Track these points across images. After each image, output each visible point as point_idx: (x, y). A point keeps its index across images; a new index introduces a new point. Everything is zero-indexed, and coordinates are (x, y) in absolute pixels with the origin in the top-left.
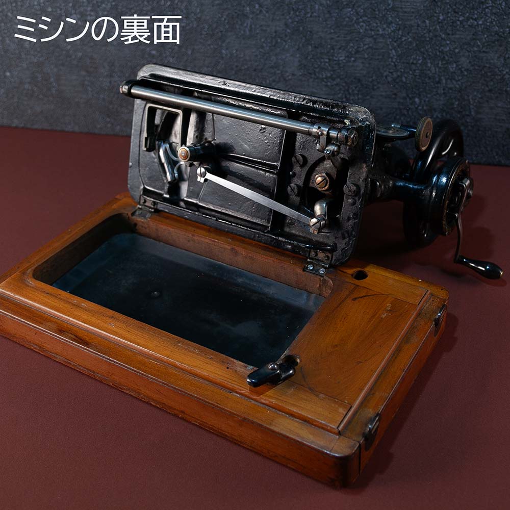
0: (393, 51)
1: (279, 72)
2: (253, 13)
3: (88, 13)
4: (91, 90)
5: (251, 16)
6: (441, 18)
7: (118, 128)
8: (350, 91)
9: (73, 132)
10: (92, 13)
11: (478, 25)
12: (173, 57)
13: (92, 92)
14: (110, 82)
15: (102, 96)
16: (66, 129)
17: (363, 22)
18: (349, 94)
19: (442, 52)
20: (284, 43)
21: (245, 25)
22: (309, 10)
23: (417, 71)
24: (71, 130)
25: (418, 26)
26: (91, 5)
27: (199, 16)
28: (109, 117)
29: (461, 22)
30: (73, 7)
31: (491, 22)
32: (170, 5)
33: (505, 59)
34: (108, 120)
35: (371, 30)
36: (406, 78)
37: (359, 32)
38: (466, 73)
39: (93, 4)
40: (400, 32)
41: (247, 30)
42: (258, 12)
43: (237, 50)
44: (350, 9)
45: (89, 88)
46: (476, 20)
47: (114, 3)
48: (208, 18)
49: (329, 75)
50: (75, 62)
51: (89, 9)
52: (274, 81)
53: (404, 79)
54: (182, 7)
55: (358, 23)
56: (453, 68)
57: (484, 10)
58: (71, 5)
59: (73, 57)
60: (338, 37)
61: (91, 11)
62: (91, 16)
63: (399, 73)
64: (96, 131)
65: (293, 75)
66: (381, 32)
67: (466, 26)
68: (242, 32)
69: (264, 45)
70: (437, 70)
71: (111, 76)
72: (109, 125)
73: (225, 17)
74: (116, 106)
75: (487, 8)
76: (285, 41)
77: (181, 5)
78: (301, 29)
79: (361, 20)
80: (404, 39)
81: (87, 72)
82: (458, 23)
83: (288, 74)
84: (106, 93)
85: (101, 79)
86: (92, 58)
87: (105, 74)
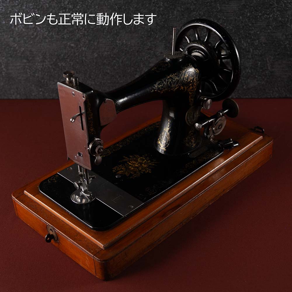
1: (153, 52)
4: (30, 71)
6: (249, 14)
7: (46, 95)
9: (16, 100)
11: (270, 17)
12: (85, 47)
13: (30, 72)
14: (43, 65)
15: (37, 75)
16: (11, 98)
19: (250, 34)
20: (156, 35)
22: (171, 15)
24: (14, 98)
25: (236, 20)
28: (41, 87)
29: (260, 16)
31: (277, 16)
33: (286, 36)
34: (40, 89)
38: (264, 45)
43: (126, 41)
44: (195, 13)
45: (28, 70)
46: (268, 15)
50: (19, 55)
52: (149, 57)
56: (256, 43)
57: (273, 9)
59: (18, 51)
64: (32, 97)
67: (263, 19)
68: (129, 29)
69: (143, 36)
70: (248, 44)
71: (44, 62)
72: (41, 93)
74: (46, 81)
75: (274, 7)
76: (156, 33)
78: (166, 25)
81: (28, 60)
83: (158, 53)
84: (40, 73)
85: (36, 64)
86: (31, 51)
87: (39, 61)
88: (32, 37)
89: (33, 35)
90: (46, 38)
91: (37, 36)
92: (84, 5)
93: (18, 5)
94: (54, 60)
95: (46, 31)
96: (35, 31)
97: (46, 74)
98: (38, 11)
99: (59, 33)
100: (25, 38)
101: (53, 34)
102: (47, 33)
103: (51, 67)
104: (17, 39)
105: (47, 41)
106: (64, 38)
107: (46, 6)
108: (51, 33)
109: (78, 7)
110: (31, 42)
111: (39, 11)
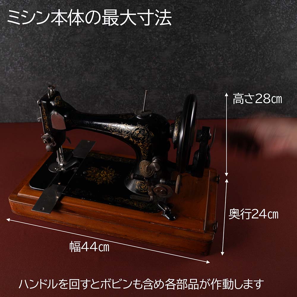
0: (158, 75)
1: (108, 87)
2: (96, 62)
3: (18, 67)
5: (95, 64)
6: (178, 59)
7: (31, 119)
8: (140, 93)
9: (9, 123)
10: (20, 68)
11: (193, 61)
12: (58, 85)
13: (18, 103)
14: (28, 98)
15: (23, 105)
16: (5, 122)
17: (145, 63)
18: (139, 94)
19: (178, 74)
20: (110, 75)
21: (93, 68)
22: (121, 60)
23: (168, 82)
24: (7, 122)
25: (169, 63)
26: (19, 64)
27: (71, 65)
28: (26, 114)
29: (187, 61)
30: (10, 65)
31: (199, 60)
33: (204, 75)
34: (26, 116)
35: (149, 66)
36: (164, 86)
37: (143, 68)
38: (189, 82)
39: (21, 64)
40: (161, 67)
41: (93, 70)
42: (98, 62)
43: (89, 79)
44: (139, 58)
45: (17, 102)
46: (192, 59)
47: (31, 63)
48: (75, 66)
49: (130, 87)
50: (11, 91)
51: (18, 65)
52: (105, 91)
53: (163, 86)
54: (64, 62)
55: (142, 64)
56: (183, 80)
57: (196, 55)
58: (9, 64)
59: (10, 88)
60: (134, 70)
61: (19, 66)
62: (19, 69)
63: (161, 84)
64: (20, 122)
65: (114, 88)
66: (153, 67)
67: (189, 62)
68: (91, 71)
69: (101, 76)
70: (177, 81)
71: (29, 95)
72: (27, 118)
73: (83, 65)
74: (30, 109)
75: (197, 54)
76: (111, 74)
78: (118, 68)
79: (144, 63)
80: (163, 69)
81: (17, 94)
82: (185, 61)
83: (112, 88)
84: (26, 103)
85: (23, 97)
86: (19, 88)
87: (25, 95)
88: (20, 77)
89: (20, 76)
90: (29, 78)
91: (23, 77)
92: (57, 54)
93: (9, 54)
94: (36, 94)
95: (30, 73)
96: (22, 73)
97: (30, 104)
98: (24, 58)
99: (40, 75)
100: (14, 79)
101: (35, 75)
102: (30, 74)
103: (33, 99)
104: (9, 79)
105: (31, 80)
106: (43, 78)
107: (30, 54)
108: (33, 75)
109: (54, 55)
110: (19, 81)
111: (25, 59)
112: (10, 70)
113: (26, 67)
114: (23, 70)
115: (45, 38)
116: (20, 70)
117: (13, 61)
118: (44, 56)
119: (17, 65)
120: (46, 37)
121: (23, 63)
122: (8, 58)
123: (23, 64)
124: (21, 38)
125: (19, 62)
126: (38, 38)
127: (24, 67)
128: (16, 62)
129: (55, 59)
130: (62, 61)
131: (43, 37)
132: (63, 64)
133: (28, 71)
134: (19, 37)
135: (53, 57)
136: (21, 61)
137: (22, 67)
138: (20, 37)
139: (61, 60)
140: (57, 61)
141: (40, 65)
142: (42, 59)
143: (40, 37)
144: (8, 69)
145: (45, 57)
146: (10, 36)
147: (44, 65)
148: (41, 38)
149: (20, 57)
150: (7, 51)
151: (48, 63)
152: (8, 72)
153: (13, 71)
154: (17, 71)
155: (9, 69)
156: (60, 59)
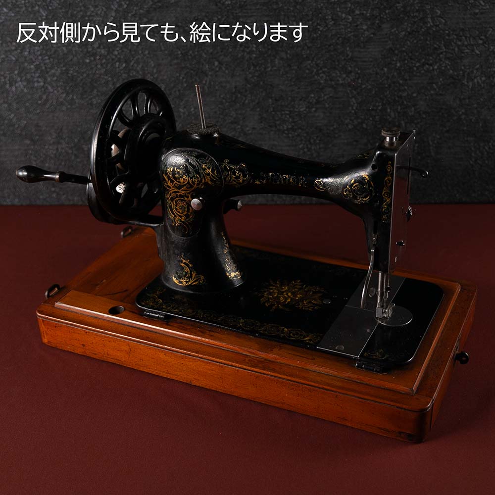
0: (354, 99)
1: (239, 127)
2: (213, 70)
3: (36, 79)
4: (35, 159)
5: (210, 73)
6: (398, 65)
7: (63, 197)
8: (312, 141)
9: (13, 206)
10: (40, 80)
11: (433, 70)
13: (35, 161)
16: (5, 203)
17: (324, 72)
19: (400, 97)
20: (244, 98)
21: (204, 82)
22: (269, 65)
23: (377, 117)
24: (10, 203)
25: (377, 74)
26: (39, 71)
29: (418, 68)
30: (19, 74)
31: (446, 67)
32: (124, 67)
33: (460, 100)
34: (53, 189)
35: (331, 80)
36: (367, 124)
37: (320, 84)
38: (424, 116)
39: (42, 71)
40: (360, 81)
42: (217, 69)
44: (310, 62)
45: (32, 157)
46: (431, 65)
47: (64, 69)
48: (165, 77)
49: (290, 127)
50: (18, 132)
51: (37, 75)
53: (364, 126)
54: (138, 69)
55: (318, 74)
56: (411, 111)
57: (439, 55)
58: (16, 72)
59: (17, 126)
60: (299, 88)
61: (39, 77)
62: (38, 82)
63: (359, 120)
64: (39, 203)
65: (254, 128)
66: (341, 82)
67: (423, 72)
69: (224, 101)
70: (397, 114)
71: (59, 143)
72: (54, 195)
73: (183, 76)
75: (442, 53)
76: (245, 96)
77: (137, 67)
78: (261, 83)
79: (321, 71)
80: (363, 87)
81: (32, 140)
82: (415, 69)
83: (248, 129)
84: (53, 161)
85: (47, 147)
86: (37, 125)
87: (52, 142)
88: (40, 102)
89: (40, 98)
90: (62, 104)
91: (47, 100)
92: (125, 50)
93: (16, 49)
94: (76, 140)
95: (63, 93)
96: (45, 93)
97: (63, 164)
98: (49, 59)
99: (85, 96)
100: (27, 104)
101: (75, 97)
102: (64, 95)
103: (70, 151)
104: (15, 105)
105: (64, 108)
106: (91, 104)
107: (63, 51)
108: (71, 96)
109: (116, 53)
110: (38, 111)
111: (52, 60)
112: (17, 85)
113: (55, 78)
114: (47, 85)
115: (97, 14)
116: (42, 84)
117: (26, 64)
118: (94, 55)
119: (34, 73)
120: (99, 12)
121: (46, 68)
122: (14, 59)
123: (47, 73)
124: (44, 15)
125: (37, 67)
126: (81, 13)
127: (49, 79)
128: (32, 67)
129: (119, 60)
130: (136, 65)
131: (93, 12)
132: (138, 72)
133: (58, 87)
134: (39, 12)
135: (116, 56)
136: (42, 65)
137: (45, 79)
138: (41, 10)
139: (132, 64)
140: (124, 65)
141: (85, 75)
142: (91, 61)
143: (86, 13)
144: (12, 82)
145: (98, 57)
146: (17, 9)
147: (94, 74)
148: (89, 13)
149: (41, 55)
150: (11, 43)
151: (103, 71)
152: (14, 89)
153: (25, 87)
154: (33, 88)
155: (16, 82)
156: (131, 61)
